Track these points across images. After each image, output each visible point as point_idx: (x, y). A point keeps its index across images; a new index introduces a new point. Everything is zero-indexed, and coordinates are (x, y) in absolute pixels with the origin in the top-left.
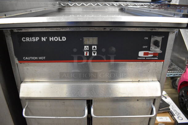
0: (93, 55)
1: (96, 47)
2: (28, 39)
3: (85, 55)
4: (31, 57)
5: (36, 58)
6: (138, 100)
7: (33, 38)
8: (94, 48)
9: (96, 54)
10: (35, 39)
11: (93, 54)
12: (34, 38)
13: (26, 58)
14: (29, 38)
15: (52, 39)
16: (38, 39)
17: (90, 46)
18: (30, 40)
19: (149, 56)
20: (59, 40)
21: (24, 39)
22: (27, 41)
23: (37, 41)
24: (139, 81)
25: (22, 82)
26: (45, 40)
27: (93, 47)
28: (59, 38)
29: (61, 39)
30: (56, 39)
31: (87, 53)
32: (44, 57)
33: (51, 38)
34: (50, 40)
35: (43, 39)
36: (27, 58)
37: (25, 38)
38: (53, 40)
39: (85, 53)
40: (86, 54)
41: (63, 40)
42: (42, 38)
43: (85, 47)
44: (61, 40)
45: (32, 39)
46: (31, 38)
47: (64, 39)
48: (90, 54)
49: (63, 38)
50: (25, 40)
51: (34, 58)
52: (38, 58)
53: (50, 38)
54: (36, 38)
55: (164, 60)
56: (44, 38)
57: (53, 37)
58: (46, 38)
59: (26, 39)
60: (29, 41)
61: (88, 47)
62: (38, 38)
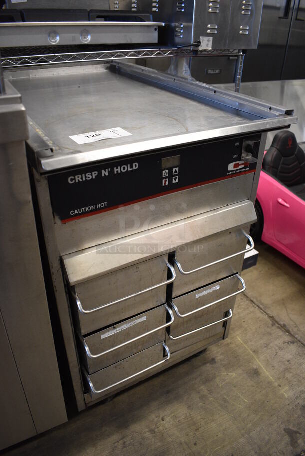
0: (174, 182)
1: (177, 169)
2: (78, 178)
3: (164, 185)
4: (84, 209)
5: (92, 207)
6: (230, 233)
7: (87, 175)
8: (176, 171)
9: (177, 181)
10: (92, 175)
11: (174, 180)
12: (90, 174)
13: (74, 212)
14: (80, 176)
15: (119, 170)
16: (96, 175)
17: (171, 170)
18: (82, 178)
19: (241, 167)
20: (129, 169)
21: (72, 180)
22: (77, 181)
23: (94, 177)
24: (227, 205)
26: (107, 174)
27: (174, 170)
28: (129, 165)
29: (132, 167)
30: (124, 169)
31: (166, 181)
32: (106, 203)
33: (117, 168)
34: (116, 173)
35: (105, 173)
36: (76, 212)
37: (73, 178)
38: (120, 172)
39: (164, 181)
40: (165, 183)
41: (135, 168)
42: (103, 172)
43: (164, 172)
44: (132, 169)
45: (86, 177)
46: (84, 175)
47: (136, 166)
48: (171, 181)
49: (134, 164)
50: (74, 181)
51: (89, 208)
52: (96, 207)
53: (115, 169)
54: (94, 173)
55: (255, 168)
56: (105, 171)
57: (119, 167)
58: (110, 170)
59: (75, 179)
60: (81, 180)
61: (167, 171)
62: (97, 173)
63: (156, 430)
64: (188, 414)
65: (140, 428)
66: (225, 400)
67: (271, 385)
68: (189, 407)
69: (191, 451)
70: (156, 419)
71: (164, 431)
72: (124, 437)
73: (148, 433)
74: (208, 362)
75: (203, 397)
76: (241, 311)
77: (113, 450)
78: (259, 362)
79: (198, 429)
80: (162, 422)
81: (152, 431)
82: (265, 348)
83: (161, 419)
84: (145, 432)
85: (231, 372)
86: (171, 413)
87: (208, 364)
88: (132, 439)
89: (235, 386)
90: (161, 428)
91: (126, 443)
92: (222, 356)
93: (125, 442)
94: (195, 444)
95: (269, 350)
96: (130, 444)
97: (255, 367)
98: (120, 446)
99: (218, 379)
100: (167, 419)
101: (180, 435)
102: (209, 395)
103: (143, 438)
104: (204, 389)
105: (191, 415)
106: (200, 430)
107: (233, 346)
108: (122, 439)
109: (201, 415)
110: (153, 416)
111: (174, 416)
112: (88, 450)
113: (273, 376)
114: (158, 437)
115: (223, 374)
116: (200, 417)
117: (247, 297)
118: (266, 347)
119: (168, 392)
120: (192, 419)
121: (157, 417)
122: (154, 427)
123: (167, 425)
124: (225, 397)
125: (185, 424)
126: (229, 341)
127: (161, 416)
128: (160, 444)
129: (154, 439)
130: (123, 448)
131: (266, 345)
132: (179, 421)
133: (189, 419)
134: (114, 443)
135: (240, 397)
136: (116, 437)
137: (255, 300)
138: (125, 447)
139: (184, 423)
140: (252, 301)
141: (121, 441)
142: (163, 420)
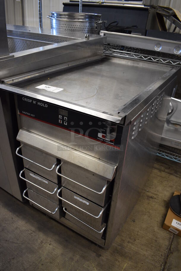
0: (65, 124)
1: (66, 118)
2: (26, 99)
3: (59, 122)
4: (27, 113)
5: (29, 114)
6: (93, 175)
10: (30, 101)
17: (63, 116)
21: (23, 99)
24: (99, 159)
25: (22, 128)
27: (65, 118)
28: (43, 104)
29: (45, 105)
31: (60, 121)
32: (34, 115)
36: (24, 113)
39: (59, 120)
40: (60, 122)
45: (28, 100)
48: (63, 122)
49: (46, 105)
52: (31, 115)
53: (38, 103)
58: (36, 102)
60: (26, 101)
61: (61, 116)
63: (43, 244)
65: (41, 236)
68: (62, 254)
69: (37, 264)
70: (49, 241)
71: (43, 247)
73: (40, 241)
74: (96, 253)
75: (72, 259)
77: (26, 231)
79: (51, 263)
80: (48, 244)
81: (42, 242)
83: (50, 243)
84: (40, 239)
85: (96, 268)
86: (55, 247)
87: (95, 254)
88: (34, 235)
90: (45, 245)
91: (32, 234)
92: (105, 260)
93: (32, 233)
94: (42, 265)
96: (32, 236)
98: (29, 232)
99: (87, 263)
100: (51, 246)
101: (44, 255)
102: (74, 262)
103: (37, 240)
104: (77, 257)
105: (58, 256)
106: (51, 264)
107: (117, 263)
108: (33, 232)
110: (49, 239)
112: (23, 222)
114: (40, 246)
115: (93, 264)
116: (59, 261)
117: (167, 259)
119: (67, 241)
121: (50, 241)
122: (44, 242)
123: (47, 247)
125: (51, 256)
126: (120, 260)
127: (51, 243)
128: (36, 248)
129: (38, 244)
132: (52, 252)
133: (55, 257)
134: (30, 229)
136: (33, 229)
137: (168, 265)
138: (30, 234)
139: (52, 255)
140: (166, 263)
141: (32, 232)
142: (50, 244)
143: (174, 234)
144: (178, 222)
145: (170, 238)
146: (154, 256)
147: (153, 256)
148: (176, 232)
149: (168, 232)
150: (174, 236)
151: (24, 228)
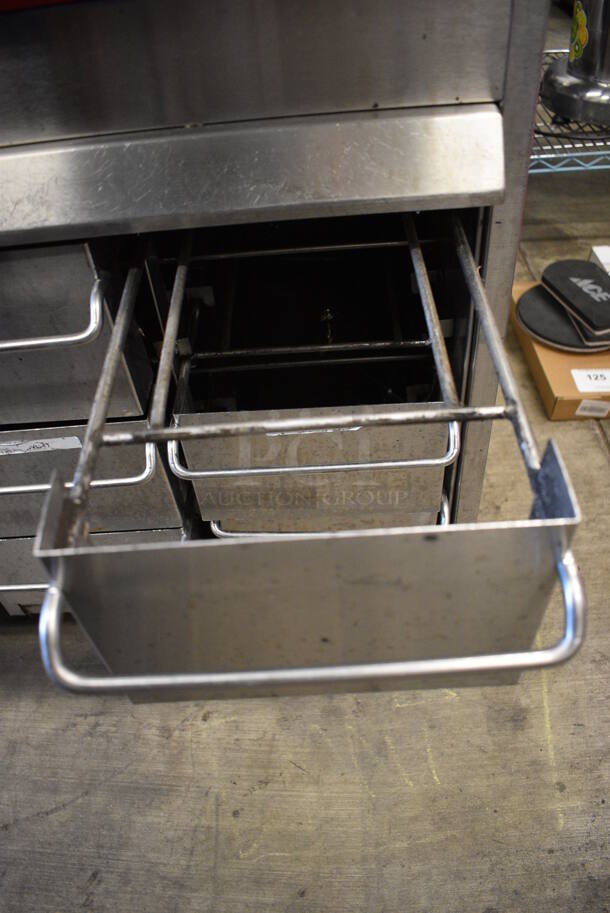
24: (375, 108)
63: (176, 733)
64: (269, 736)
66: (381, 749)
67: (536, 771)
68: (283, 721)
69: (214, 824)
70: (192, 709)
71: (187, 744)
72: (101, 713)
73: (154, 731)
75: (331, 714)
76: (590, 535)
77: (66, 729)
78: (546, 696)
79: (267, 783)
80: (199, 723)
81: (166, 731)
82: (591, 666)
83: (201, 714)
84: (149, 726)
86: (232, 715)
88: (114, 725)
89: (432, 727)
90: (188, 735)
91: (98, 729)
93: (97, 724)
94: (236, 814)
95: (598, 677)
96: (104, 735)
97: (524, 702)
98: (84, 726)
100: (216, 722)
101: (216, 774)
102: (352, 717)
103: (137, 737)
105: (274, 739)
106: (270, 786)
108: (96, 715)
109: (296, 753)
111: (235, 721)
112: (23, 704)
113: (559, 751)
114: (167, 752)
116: (290, 757)
118: (594, 661)
120: (271, 752)
122: (174, 723)
123: (204, 735)
124: (388, 740)
125: (246, 755)
127: (206, 711)
128: (161, 768)
129: (155, 751)
130: (85, 735)
131: (598, 657)
132: (237, 740)
133: (263, 749)
134: (77, 715)
135: (426, 759)
138: (91, 734)
139: (245, 751)
141: (92, 720)
142: (205, 719)
143: (597, 419)
144: (593, 372)
145: (596, 438)
146: (594, 520)
147: (593, 524)
148: (602, 410)
149: (574, 423)
150: (601, 426)
151: (46, 727)
